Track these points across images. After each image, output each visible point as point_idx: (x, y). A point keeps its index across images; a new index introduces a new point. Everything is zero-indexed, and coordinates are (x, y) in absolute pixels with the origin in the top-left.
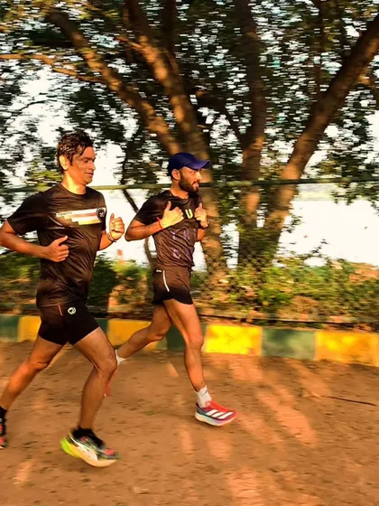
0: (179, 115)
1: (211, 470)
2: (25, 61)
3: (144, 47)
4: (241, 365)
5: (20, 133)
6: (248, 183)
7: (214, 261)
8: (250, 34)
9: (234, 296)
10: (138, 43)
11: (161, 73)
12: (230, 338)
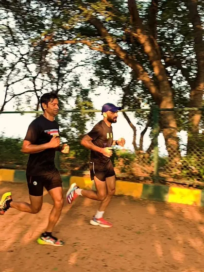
0: (156, 71)
1: (173, 267)
2: (74, 44)
3: (139, 35)
4: (188, 211)
5: (70, 82)
6: (196, 109)
7: (174, 152)
8: (198, 26)
9: (185, 172)
10: (136, 33)
11: (148, 49)
12: (183, 196)
